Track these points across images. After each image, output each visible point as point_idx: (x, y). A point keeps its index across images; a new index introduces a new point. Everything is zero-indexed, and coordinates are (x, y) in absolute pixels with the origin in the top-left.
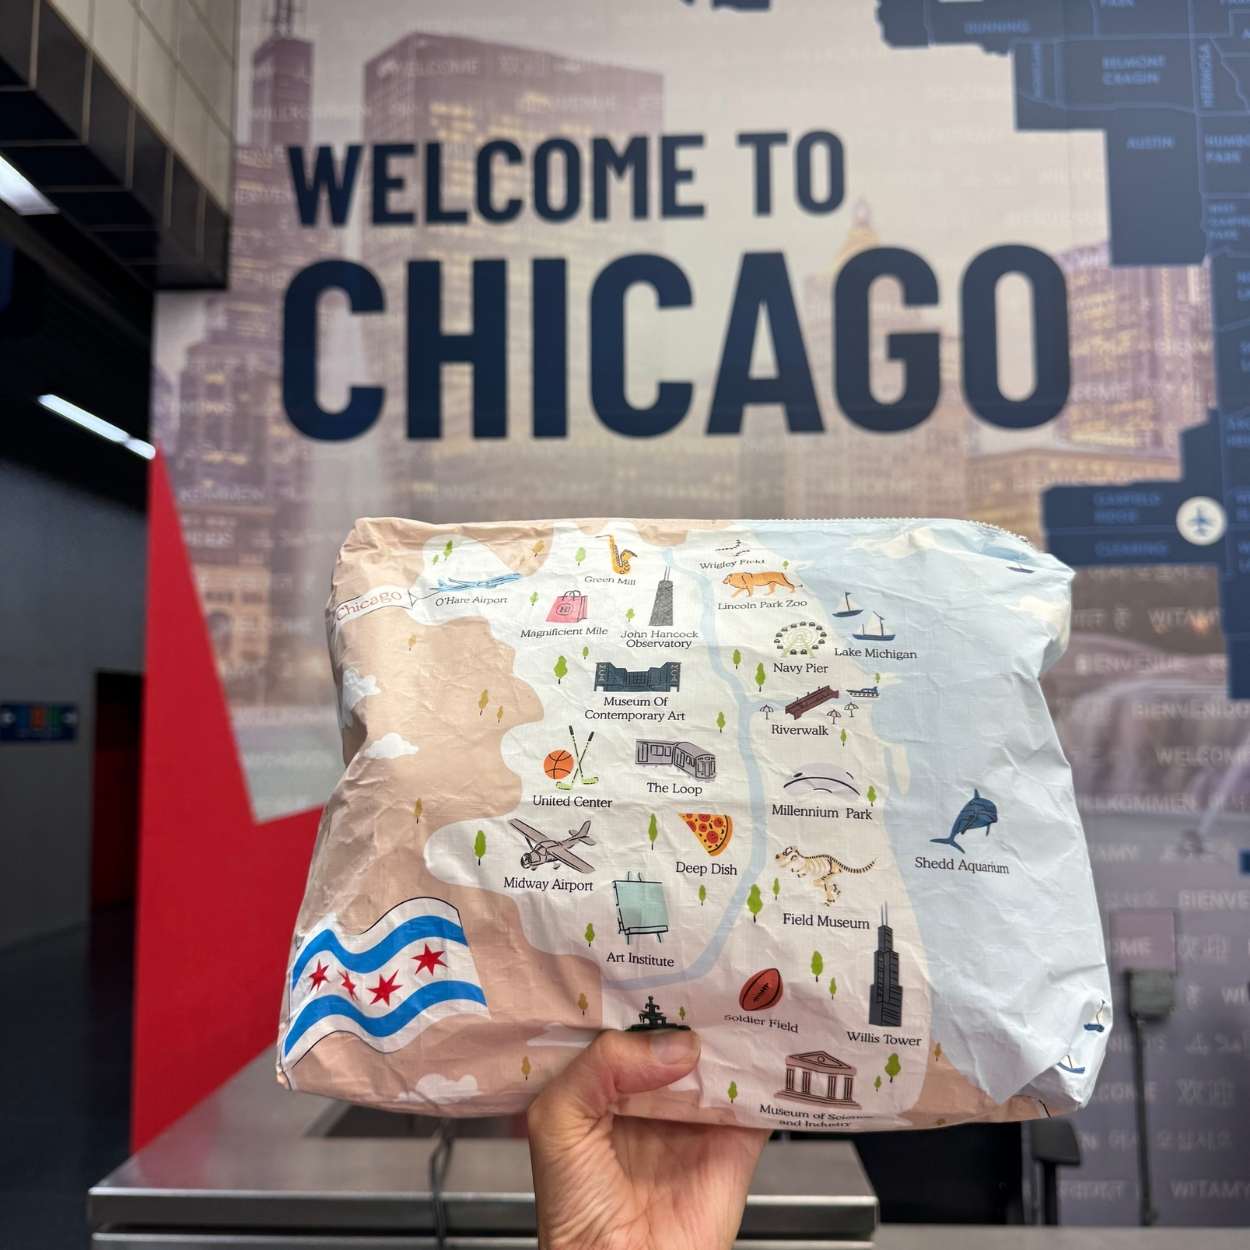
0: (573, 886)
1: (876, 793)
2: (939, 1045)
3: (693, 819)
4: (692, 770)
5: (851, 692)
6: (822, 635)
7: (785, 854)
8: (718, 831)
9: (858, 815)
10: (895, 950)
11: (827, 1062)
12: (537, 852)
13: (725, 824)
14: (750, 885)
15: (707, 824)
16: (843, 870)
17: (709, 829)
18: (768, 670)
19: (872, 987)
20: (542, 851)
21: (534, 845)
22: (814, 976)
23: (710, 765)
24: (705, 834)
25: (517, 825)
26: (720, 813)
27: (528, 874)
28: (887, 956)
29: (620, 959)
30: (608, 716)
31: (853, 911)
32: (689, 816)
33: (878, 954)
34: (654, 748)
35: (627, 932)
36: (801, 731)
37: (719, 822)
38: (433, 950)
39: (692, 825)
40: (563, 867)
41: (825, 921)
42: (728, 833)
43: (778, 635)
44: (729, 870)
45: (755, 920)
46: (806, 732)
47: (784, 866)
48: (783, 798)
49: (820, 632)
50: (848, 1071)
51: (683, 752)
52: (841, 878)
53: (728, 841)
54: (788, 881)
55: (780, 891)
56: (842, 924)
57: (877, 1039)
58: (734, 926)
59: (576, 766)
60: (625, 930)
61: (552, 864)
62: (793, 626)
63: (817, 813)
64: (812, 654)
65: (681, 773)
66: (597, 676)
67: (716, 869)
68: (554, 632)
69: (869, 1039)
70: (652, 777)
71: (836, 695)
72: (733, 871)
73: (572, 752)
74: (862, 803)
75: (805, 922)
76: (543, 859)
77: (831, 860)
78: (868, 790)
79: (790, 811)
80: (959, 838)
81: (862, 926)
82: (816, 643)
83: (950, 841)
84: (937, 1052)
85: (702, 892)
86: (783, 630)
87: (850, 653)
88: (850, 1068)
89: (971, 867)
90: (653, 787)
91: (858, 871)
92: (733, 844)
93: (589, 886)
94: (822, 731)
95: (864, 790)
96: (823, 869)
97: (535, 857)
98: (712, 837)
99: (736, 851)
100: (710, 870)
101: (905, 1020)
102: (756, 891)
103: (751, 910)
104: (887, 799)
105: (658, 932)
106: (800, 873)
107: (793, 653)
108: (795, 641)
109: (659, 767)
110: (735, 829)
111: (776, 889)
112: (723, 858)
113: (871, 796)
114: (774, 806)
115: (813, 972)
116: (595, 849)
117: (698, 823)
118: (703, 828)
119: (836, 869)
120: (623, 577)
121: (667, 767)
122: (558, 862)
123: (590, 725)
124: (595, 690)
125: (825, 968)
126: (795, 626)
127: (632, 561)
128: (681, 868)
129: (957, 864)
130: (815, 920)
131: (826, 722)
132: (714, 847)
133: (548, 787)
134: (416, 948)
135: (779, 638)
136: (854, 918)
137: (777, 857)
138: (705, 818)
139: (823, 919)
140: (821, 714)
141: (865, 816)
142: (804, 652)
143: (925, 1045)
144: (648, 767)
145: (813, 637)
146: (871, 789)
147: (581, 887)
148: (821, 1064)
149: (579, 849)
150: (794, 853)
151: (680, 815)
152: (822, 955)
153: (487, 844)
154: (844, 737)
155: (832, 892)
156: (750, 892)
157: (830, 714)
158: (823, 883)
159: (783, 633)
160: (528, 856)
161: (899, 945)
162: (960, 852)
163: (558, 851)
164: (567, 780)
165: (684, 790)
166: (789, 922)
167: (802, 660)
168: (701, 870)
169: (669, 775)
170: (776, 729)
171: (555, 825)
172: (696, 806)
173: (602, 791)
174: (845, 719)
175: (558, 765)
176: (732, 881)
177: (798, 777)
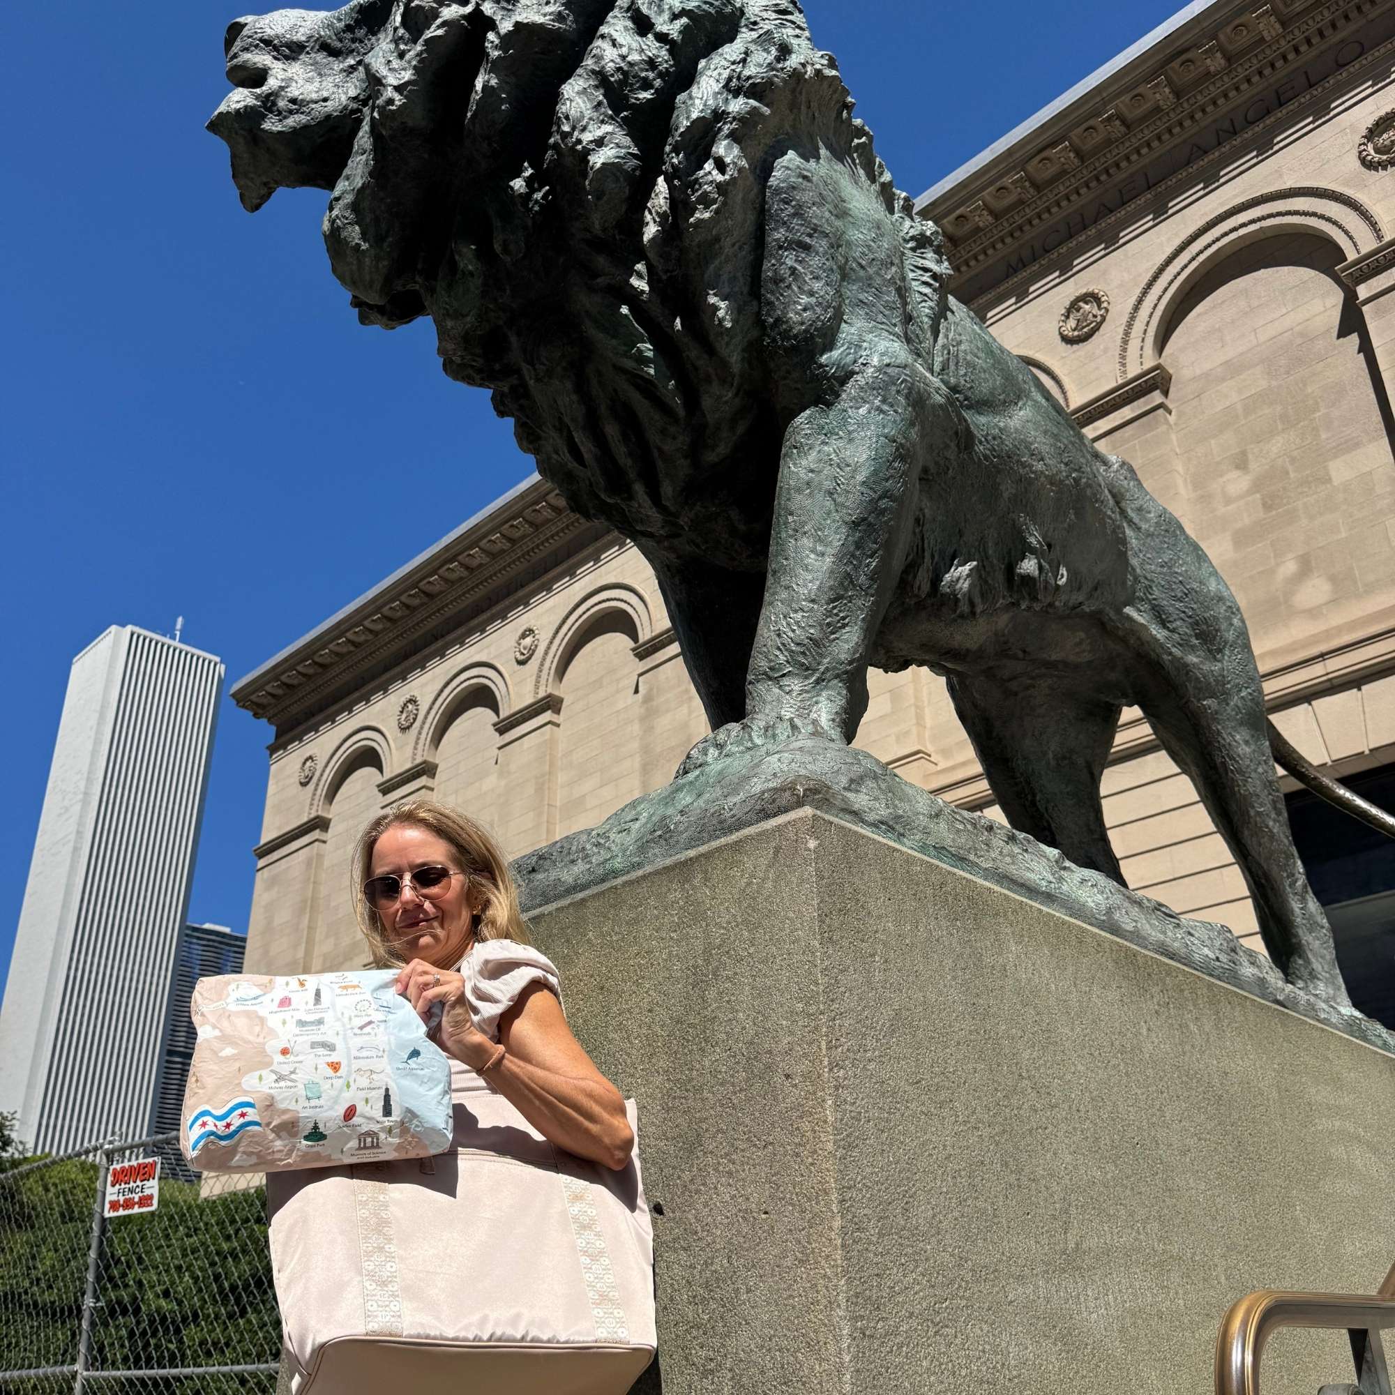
0: (291, 1087)
4: (329, 1049)
6: (370, 1004)
7: (358, 1070)
8: (337, 1066)
9: (379, 1057)
10: (390, 1094)
11: (371, 1133)
12: (279, 1078)
13: (339, 1063)
14: (347, 1081)
16: (375, 1073)
17: (334, 1065)
19: (383, 1106)
20: (281, 1078)
21: (278, 1076)
23: (334, 1047)
24: (333, 1068)
25: (272, 1071)
27: (277, 1085)
28: (387, 1096)
29: (306, 1108)
30: (301, 1035)
32: (328, 1063)
33: (385, 1096)
34: (316, 1044)
36: (363, 1034)
37: (337, 1064)
39: (328, 1065)
40: (288, 1082)
41: (369, 1089)
42: (340, 1066)
44: (340, 1077)
45: (348, 1091)
47: (357, 1074)
48: (357, 1054)
51: (325, 1044)
52: (374, 1076)
53: (340, 1069)
54: (358, 1078)
56: (374, 1089)
58: (342, 1094)
59: (291, 1051)
60: (308, 1098)
61: (284, 1081)
62: (361, 1001)
63: (367, 1058)
64: (366, 1011)
65: (325, 1050)
66: (297, 1023)
67: (336, 1077)
68: (281, 1011)
70: (316, 1052)
71: (374, 1022)
72: (342, 1077)
73: (289, 1047)
74: (381, 1053)
75: (363, 1089)
76: (281, 1080)
77: (371, 1071)
79: (359, 1058)
80: (409, 1061)
81: (380, 1089)
82: (368, 1006)
83: (406, 1062)
85: (332, 1085)
86: (358, 1003)
89: (412, 1069)
90: (316, 1055)
91: (379, 1073)
93: (296, 1087)
94: (369, 1034)
95: (381, 1049)
96: (369, 1073)
97: (279, 1080)
98: (335, 1068)
99: (342, 1072)
100: (334, 1078)
101: (393, 1114)
103: (347, 1088)
104: (389, 1051)
105: (318, 1098)
106: (362, 1076)
107: (361, 1011)
108: (361, 1006)
109: (318, 1049)
110: (342, 1064)
111: (355, 1081)
112: (338, 1074)
113: (384, 1051)
114: (354, 1057)
115: (366, 1104)
116: (298, 1076)
117: (330, 1064)
118: (332, 1065)
119: (373, 1073)
120: (303, 990)
122: (286, 1081)
123: (295, 1038)
124: (296, 1028)
125: (369, 1102)
127: (306, 983)
128: (325, 1078)
129: (408, 1069)
130: (367, 1088)
131: (371, 1031)
132: (336, 1071)
133: (281, 1058)
134: (239, 1111)
135: (356, 1005)
136: (378, 1086)
137: (355, 1072)
138: (332, 1062)
141: (381, 1057)
142: (364, 1010)
144: (314, 1049)
146: (384, 1049)
147: (293, 1087)
149: (293, 1076)
150: (360, 1070)
151: (324, 1062)
152: (368, 1098)
154: (376, 1035)
155: (371, 1080)
156: (347, 1083)
158: (368, 1078)
160: (276, 1080)
162: (409, 1065)
163: (286, 1077)
164: (288, 1056)
165: (326, 1055)
166: (359, 1090)
167: (364, 1013)
168: (331, 1078)
169: (321, 1051)
170: (355, 1034)
171: (285, 1070)
172: (330, 1060)
173: (300, 1058)
174: (376, 1031)
175: (285, 1052)
176: (341, 1081)
177: (362, 1048)
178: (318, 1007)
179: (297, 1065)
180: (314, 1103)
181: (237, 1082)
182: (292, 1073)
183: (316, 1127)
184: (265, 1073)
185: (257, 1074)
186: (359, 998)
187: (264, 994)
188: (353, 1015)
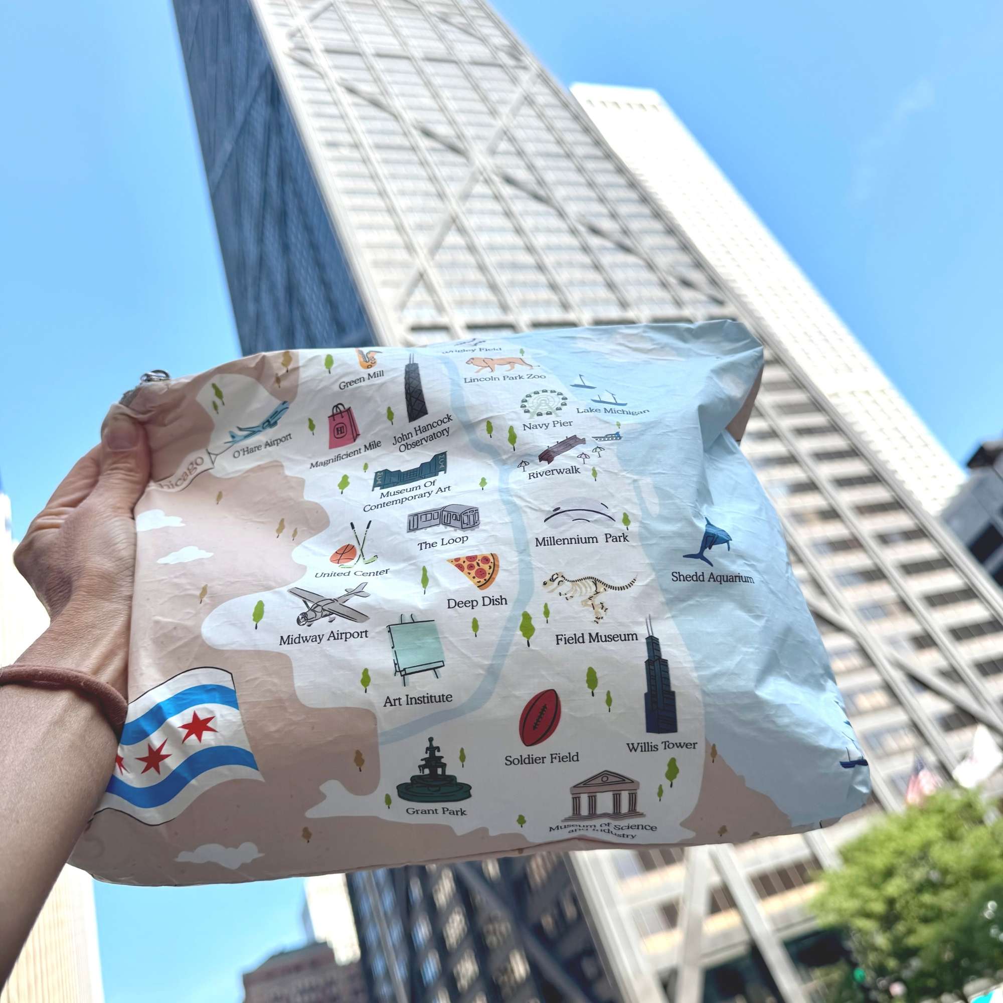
0: (348, 635)
1: (630, 518)
2: (714, 746)
3: (461, 562)
4: (458, 524)
5: (596, 438)
6: (563, 399)
7: (552, 580)
8: (486, 567)
9: (616, 539)
10: (664, 657)
11: (611, 779)
12: (313, 611)
13: (492, 560)
14: (522, 612)
15: (475, 563)
16: (607, 589)
17: (477, 567)
19: (646, 694)
20: (319, 609)
21: (310, 605)
22: (590, 691)
23: (474, 516)
24: (473, 573)
26: (486, 552)
27: (305, 631)
28: (657, 664)
29: (397, 702)
30: (384, 505)
31: (621, 624)
32: (457, 560)
33: (649, 663)
34: (424, 517)
35: (403, 673)
36: (555, 472)
37: (486, 560)
38: (202, 716)
39: (460, 567)
40: (339, 619)
41: (595, 638)
42: (495, 567)
43: (523, 401)
44: (500, 601)
45: (529, 645)
46: (560, 472)
47: (552, 591)
48: (545, 530)
49: (561, 397)
50: (630, 786)
51: (449, 512)
52: (606, 596)
53: (496, 575)
54: (557, 605)
55: (550, 615)
56: (611, 638)
57: (656, 748)
58: (508, 654)
59: (359, 552)
60: (400, 672)
61: (327, 618)
62: (536, 393)
63: (578, 540)
64: (556, 414)
65: (449, 528)
66: (375, 480)
67: (487, 601)
69: (649, 748)
70: (422, 538)
71: (583, 441)
72: (504, 601)
73: (355, 543)
74: (618, 527)
75: (577, 641)
76: (319, 615)
77: (596, 581)
78: (622, 516)
79: (553, 541)
80: (707, 553)
81: (631, 638)
82: (559, 405)
83: (700, 556)
84: (713, 752)
85: (475, 625)
86: (527, 396)
88: (632, 782)
89: (719, 578)
90: (424, 545)
91: (622, 588)
92: (500, 576)
93: (364, 634)
95: (619, 517)
96: (589, 589)
97: (311, 615)
98: (481, 573)
99: (504, 581)
100: (481, 603)
101: (680, 726)
102: (527, 617)
103: (524, 635)
104: (641, 522)
105: (434, 669)
106: (568, 596)
107: (540, 414)
108: (540, 405)
109: (429, 529)
110: (502, 563)
111: (547, 613)
112: (492, 591)
113: (626, 520)
114: (537, 539)
115: (589, 687)
117: (465, 565)
118: (471, 567)
119: (601, 588)
121: (436, 527)
122: (334, 616)
123: (368, 516)
124: (373, 490)
125: (600, 683)
126: (538, 393)
128: (452, 604)
129: (707, 577)
130: (587, 637)
131: (577, 463)
132: (483, 581)
135: (525, 404)
136: (623, 631)
137: (545, 584)
138: (471, 558)
139: (594, 636)
140: (572, 458)
141: (622, 539)
142: (549, 413)
143: (701, 747)
144: (418, 532)
145: (557, 401)
146: (625, 515)
147: (356, 635)
148: (604, 783)
150: (560, 579)
151: (448, 561)
152: (596, 670)
153: (265, 610)
154: (595, 473)
155: (600, 610)
156: (521, 618)
157: (580, 456)
158: (590, 603)
159: (527, 399)
160: (304, 615)
161: (666, 652)
162: (710, 566)
163: (332, 606)
165: (451, 541)
166: (562, 643)
167: (549, 419)
168: (472, 604)
172: (463, 551)
174: (594, 459)
176: (503, 611)
177: (557, 511)
178: (422, 422)
180: (423, 684)
183: (433, 760)
186: (529, 387)
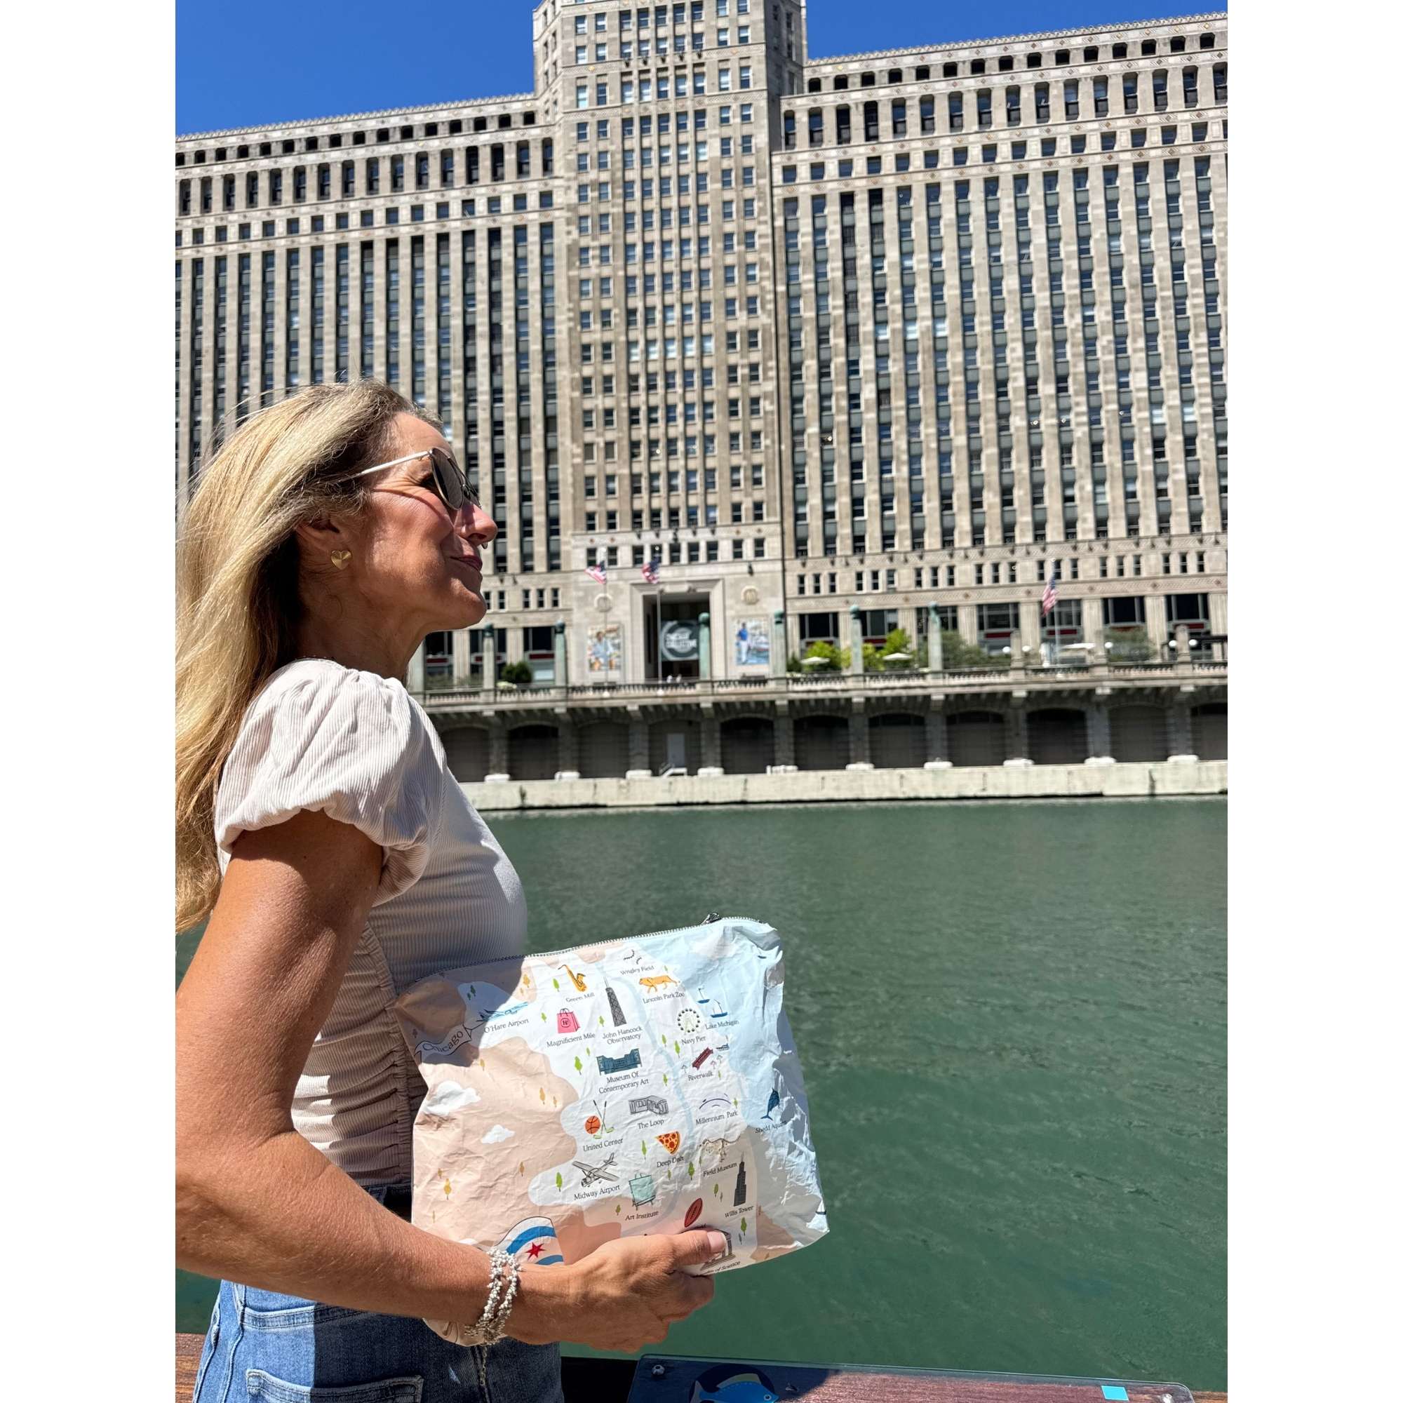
18: (680, 1045)
25: (578, 1165)
68: (566, 1041)
87: (712, 1027)
94: (710, 1074)
116: (618, 1168)
120: (586, 993)
127: (584, 980)
133: (590, 1139)
134: (528, 1246)
149: (610, 1169)
164: (598, 1133)
169: (648, 1116)
170: (691, 1078)
171: (595, 1159)
173: (616, 1136)
175: (593, 1125)
179: (613, 1148)
181: (520, 1191)
182: (609, 1162)
184: (564, 1169)
185: (551, 1174)
187: (526, 1004)
188: (679, 1041)
